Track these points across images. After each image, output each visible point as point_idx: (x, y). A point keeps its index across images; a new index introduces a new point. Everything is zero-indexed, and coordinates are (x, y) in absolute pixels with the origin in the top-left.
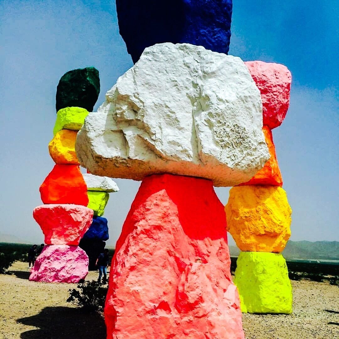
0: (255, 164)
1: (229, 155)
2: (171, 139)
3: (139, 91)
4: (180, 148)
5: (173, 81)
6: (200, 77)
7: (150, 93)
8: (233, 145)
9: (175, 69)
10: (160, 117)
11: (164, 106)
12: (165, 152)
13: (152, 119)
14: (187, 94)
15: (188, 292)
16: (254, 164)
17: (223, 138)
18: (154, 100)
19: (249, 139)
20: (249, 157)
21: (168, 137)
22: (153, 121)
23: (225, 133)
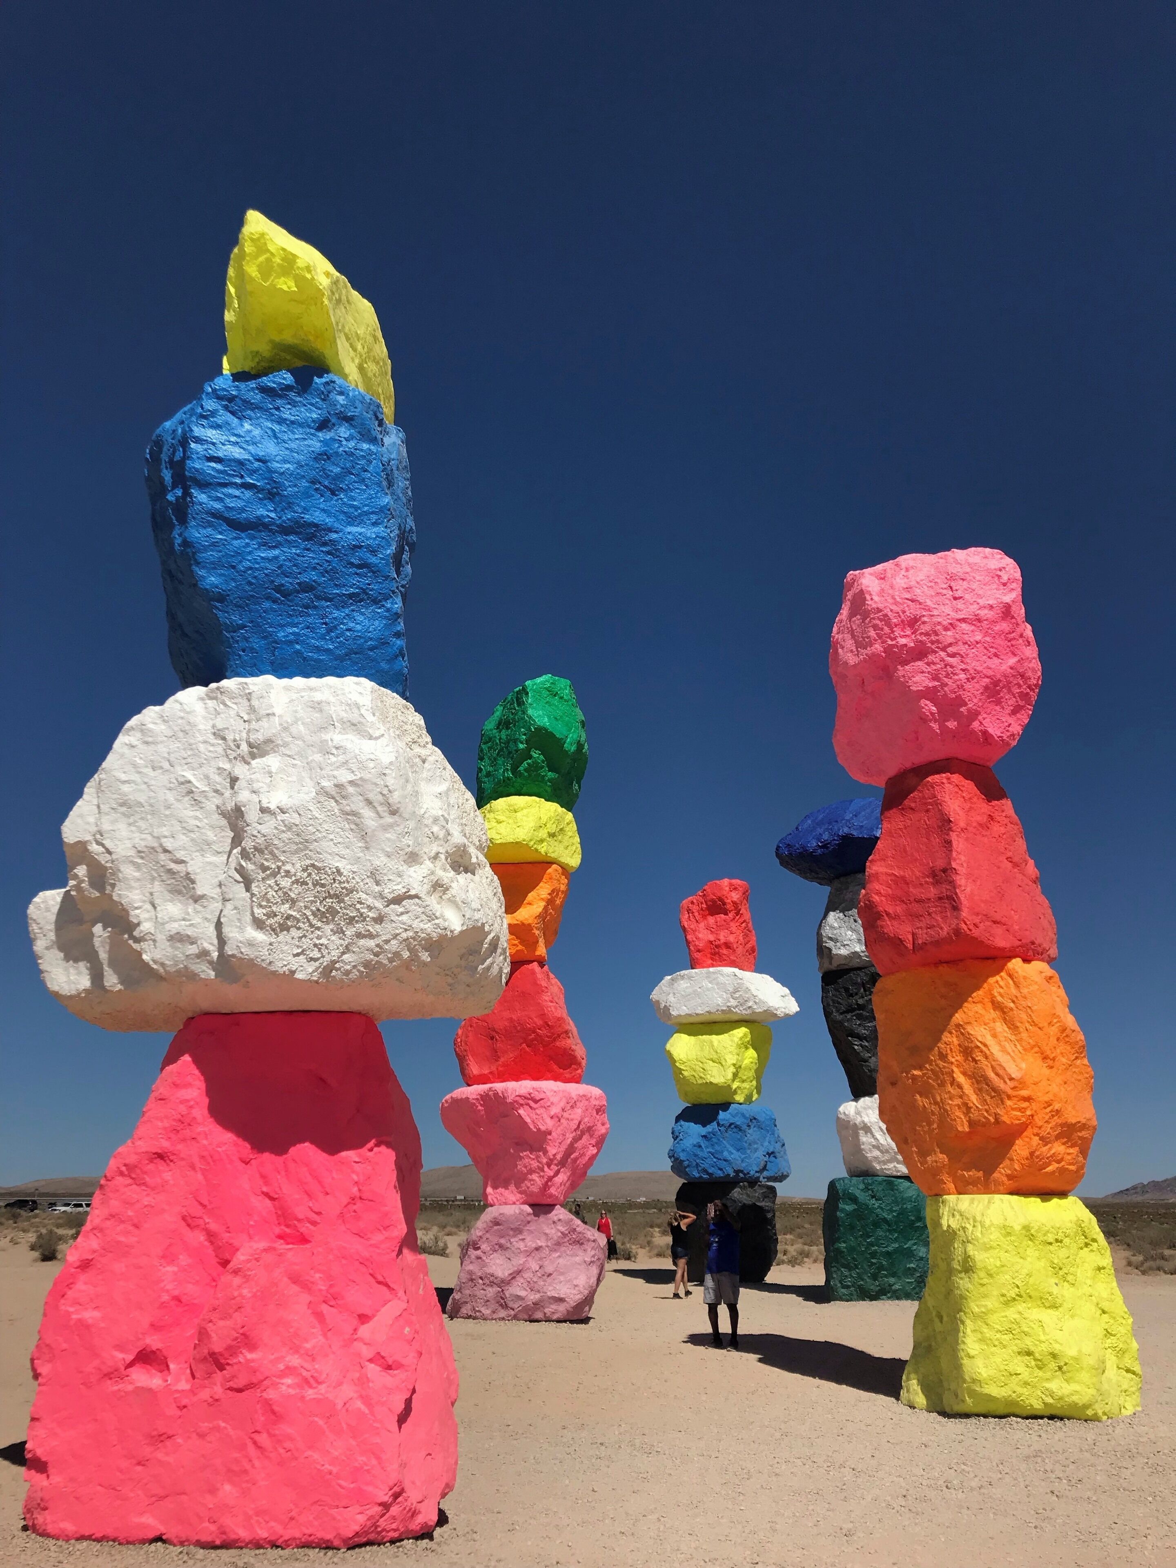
0: (388, 958)
1: (301, 947)
2: (174, 927)
3: (106, 826)
4: (193, 950)
5: (182, 783)
6: (243, 757)
7: (130, 824)
8: (308, 920)
9: (189, 753)
10: (153, 879)
11: (159, 850)
12: (163, 965)
13: (132, 887)
14: (218, 807)
15: (211, 1321)
16: (383, 959)
17: (274, 909)
18: (137, 841)
19: (356, 896)
20: (362, 942)
21: (168, 927)
22: (137, 891)
23: (280, 893)
